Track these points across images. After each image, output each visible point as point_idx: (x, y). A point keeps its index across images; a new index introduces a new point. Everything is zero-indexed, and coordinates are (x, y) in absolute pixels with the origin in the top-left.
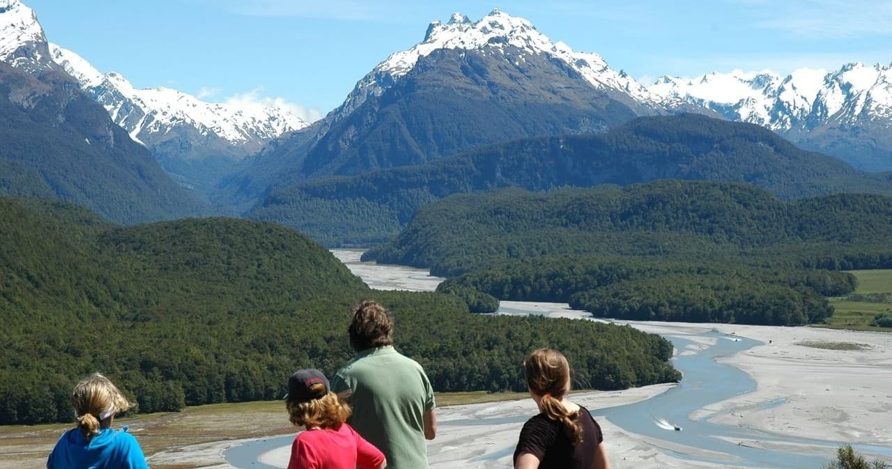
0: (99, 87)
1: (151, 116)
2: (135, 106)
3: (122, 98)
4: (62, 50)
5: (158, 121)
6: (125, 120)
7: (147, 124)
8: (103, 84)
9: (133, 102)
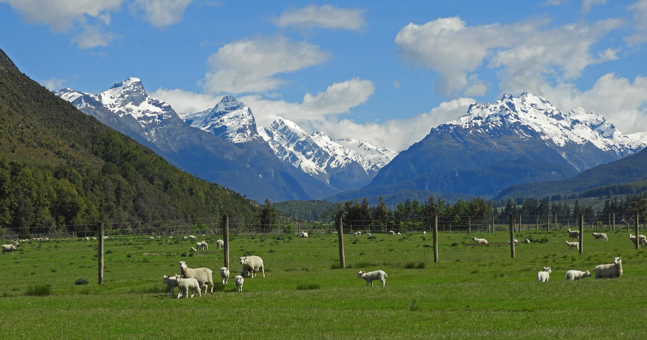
0: (304, 141)
1: (334, 157)
2: (325, 151)
3: (318, 147)
4: (284, 120)
5: (337, 160)
6: (318, 160)
7: (330, 163)
8: (306, 139)
9: (324, 149)
